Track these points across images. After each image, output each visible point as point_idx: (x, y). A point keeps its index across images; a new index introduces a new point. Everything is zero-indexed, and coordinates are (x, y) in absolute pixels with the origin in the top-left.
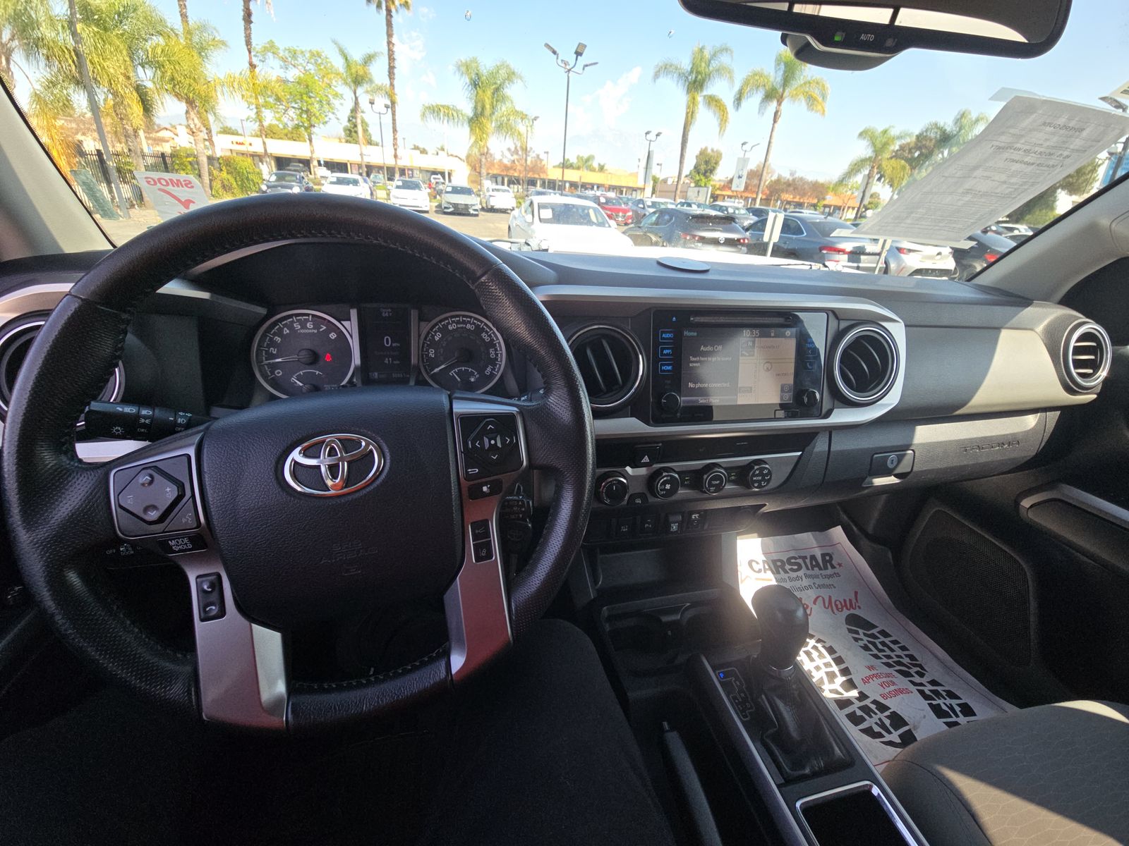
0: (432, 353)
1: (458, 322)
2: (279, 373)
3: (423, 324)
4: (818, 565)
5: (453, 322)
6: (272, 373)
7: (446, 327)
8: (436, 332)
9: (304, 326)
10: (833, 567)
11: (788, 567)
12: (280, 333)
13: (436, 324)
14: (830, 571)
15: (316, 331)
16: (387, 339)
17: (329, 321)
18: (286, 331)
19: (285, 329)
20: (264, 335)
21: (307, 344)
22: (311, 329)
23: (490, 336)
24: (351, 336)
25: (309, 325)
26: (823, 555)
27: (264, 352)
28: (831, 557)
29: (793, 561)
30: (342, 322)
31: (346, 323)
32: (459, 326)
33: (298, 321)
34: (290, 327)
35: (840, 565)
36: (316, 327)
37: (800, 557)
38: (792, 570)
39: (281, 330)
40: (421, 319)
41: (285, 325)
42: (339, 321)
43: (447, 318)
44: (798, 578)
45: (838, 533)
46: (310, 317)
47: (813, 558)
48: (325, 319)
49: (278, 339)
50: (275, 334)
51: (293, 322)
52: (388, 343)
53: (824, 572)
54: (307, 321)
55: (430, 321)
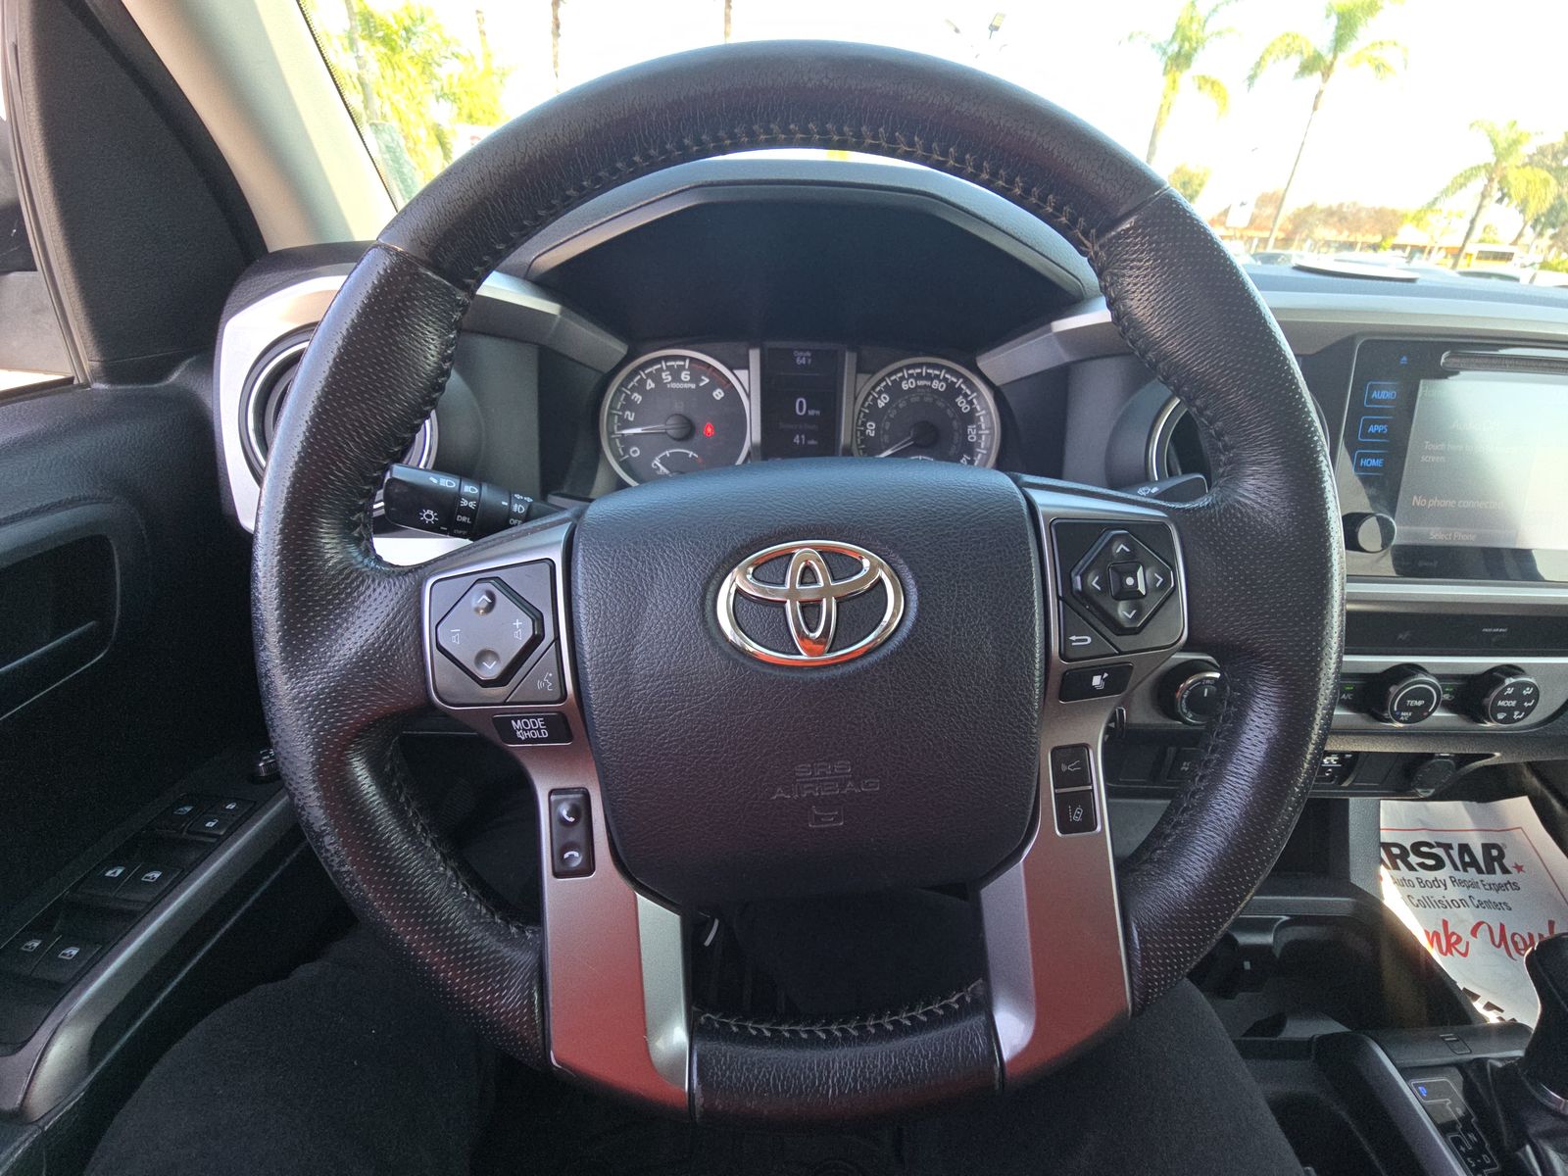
0: (871, 429)
1: (919, 377)
2: (635, 452)
3: (862, 377)
4: (1474, 863)
5: (911, 376)
6: (626, 451)
7: (897, 384)
8: (880, 393)
9: (676, 378)
10: (1505, 871)
11: (1413, 859)
12: (641, 387)
13: (883, 379)
14: (1498, 877)
15: (693, 386)
16: (801, 402)
17: (715, 369)
18: (650, 385)
19: (649, 381)
20: (619, 391)
21: (679, 407)
22: (687, 382)
23: (971, 403)
24: (748, 396)
25: (685, 376)
26: (1487, 848)
27: (616, 417)
28: (1502, 855)
29: (1424, 849)
30: (735, 372)
31: (742, 374)
32: (921, 383)
33: (669, 368)
34: (656, 377)
35: (1519, 868)
36: (695, 379)
37: (1439, 845)
38: (1423, 866)
39: (642, 382)
40: (860, 370)
41: (649, 375)
42: (731, 369)
43: (900, 370)
44: (1435, 883)
45: (1519, 810)
46: (687, 361)
47: (1464, 849)
48: (709, 366)
49: (637, 397)
50: (633, 390)
51: (661, 370)
52: (801, 409)
53: (1488, 878)
54: (682, 368)
55: (874, 373)
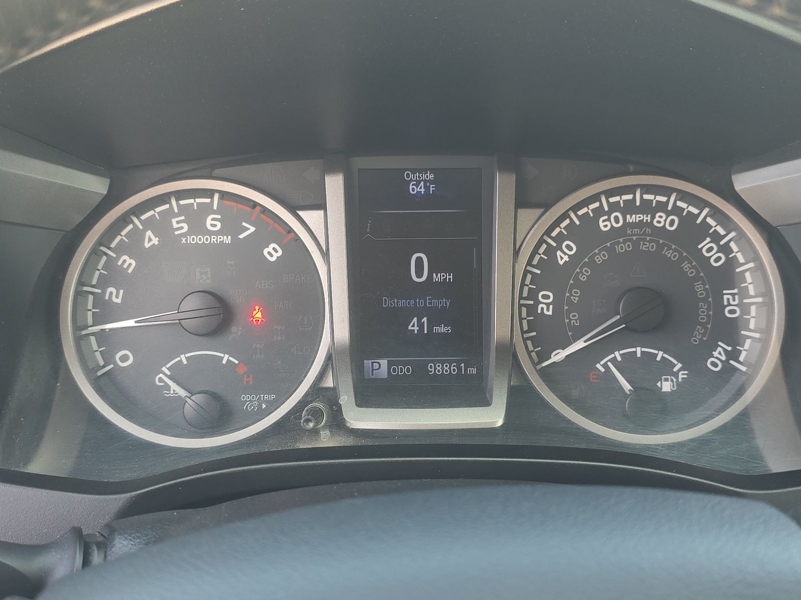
0: (546, 304)
1: (629, 208)
2: (124, 358)
3: (527, 216)
5: (614, 207)
6: (108, 358)
7: (590, 222)
8: (560, 239)
9: (198, 227)
12: (134, 247)
13: (565, 216)
15: (227, 240)
16: (419, 260)
17: (265, 210)
18: (151, 240)
19: (149, 233)
20: (95, 253)
21: (204, 278)
22: (216, 233)
23: (726, 249)
24: (326, 255)
25: (212, 222)
27: (91, 297)
30: (300, 213)
31: (312, 217)
32: (632, 219)
33: (183, 210)
34: (162, 227)
36: (230, 226)
39: (138, 236)
40: (522, 202)
41: (148, 224)
42: (293, 209)
43: (595, 198)
46: (216, 196)
48: (255, 205)
49: (128, 262)
50: (121, 250)
51: (170, 213)
52: (419, 274)
54: (206, 210)
55: (547, 206)
